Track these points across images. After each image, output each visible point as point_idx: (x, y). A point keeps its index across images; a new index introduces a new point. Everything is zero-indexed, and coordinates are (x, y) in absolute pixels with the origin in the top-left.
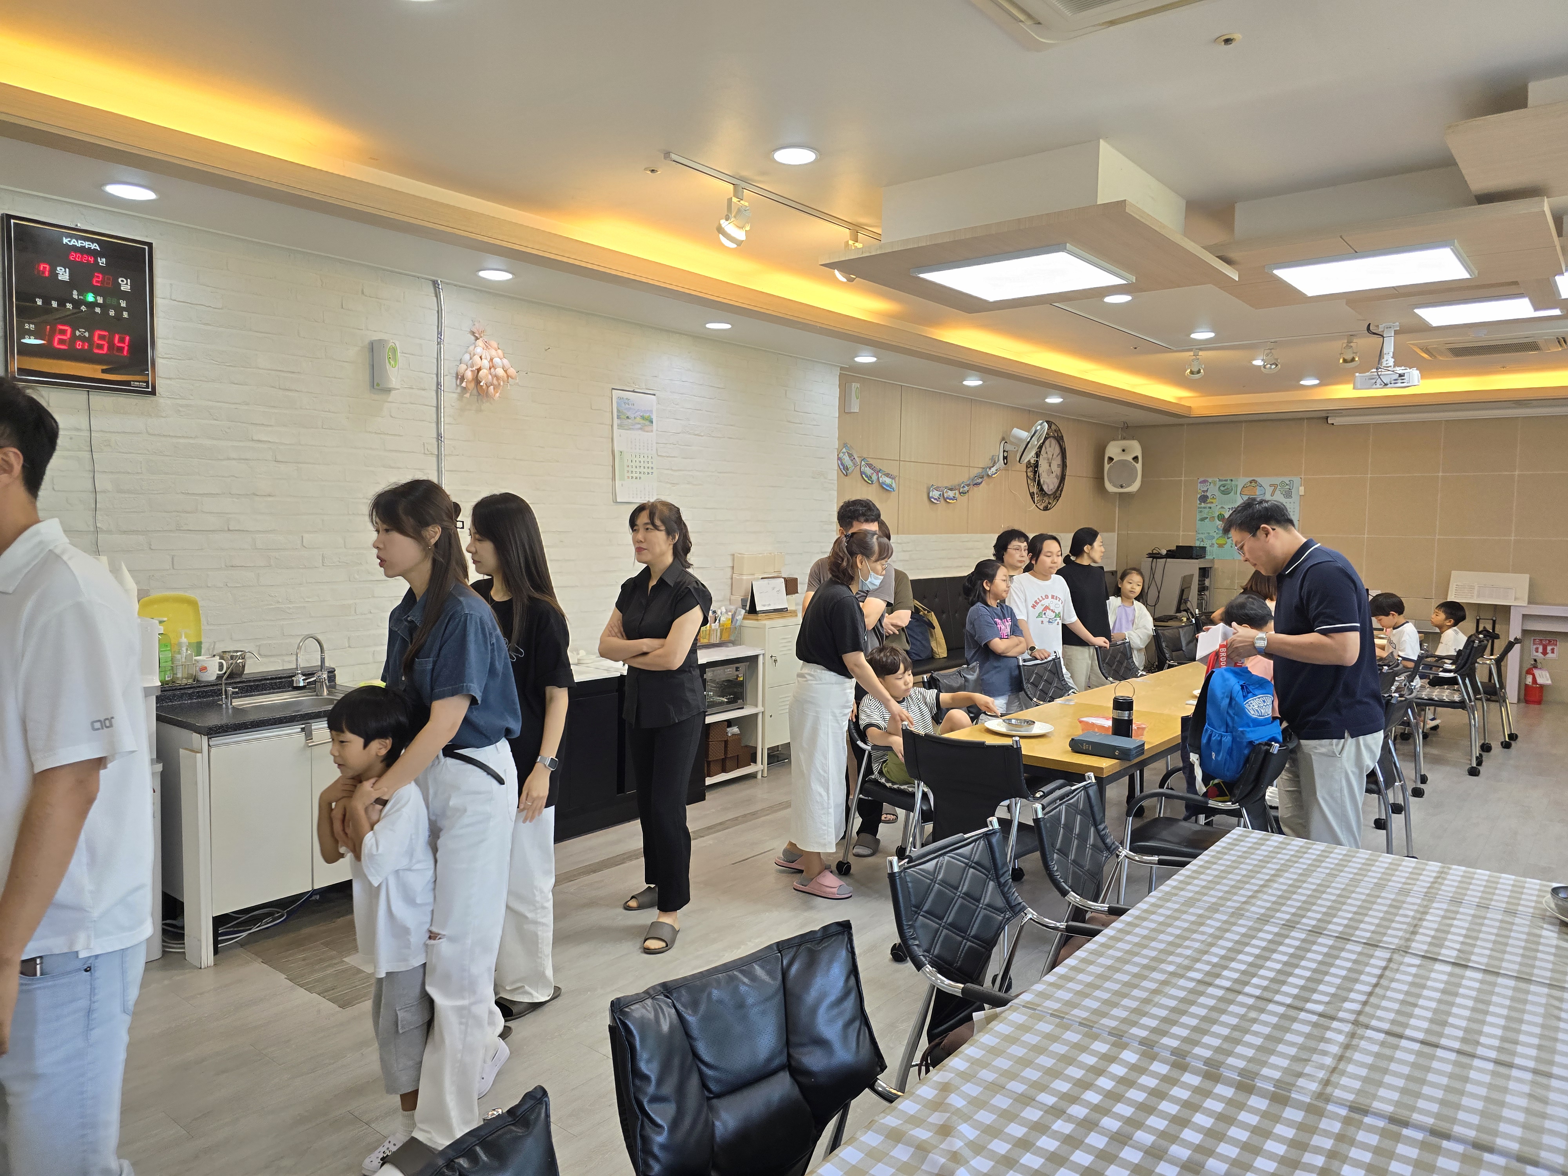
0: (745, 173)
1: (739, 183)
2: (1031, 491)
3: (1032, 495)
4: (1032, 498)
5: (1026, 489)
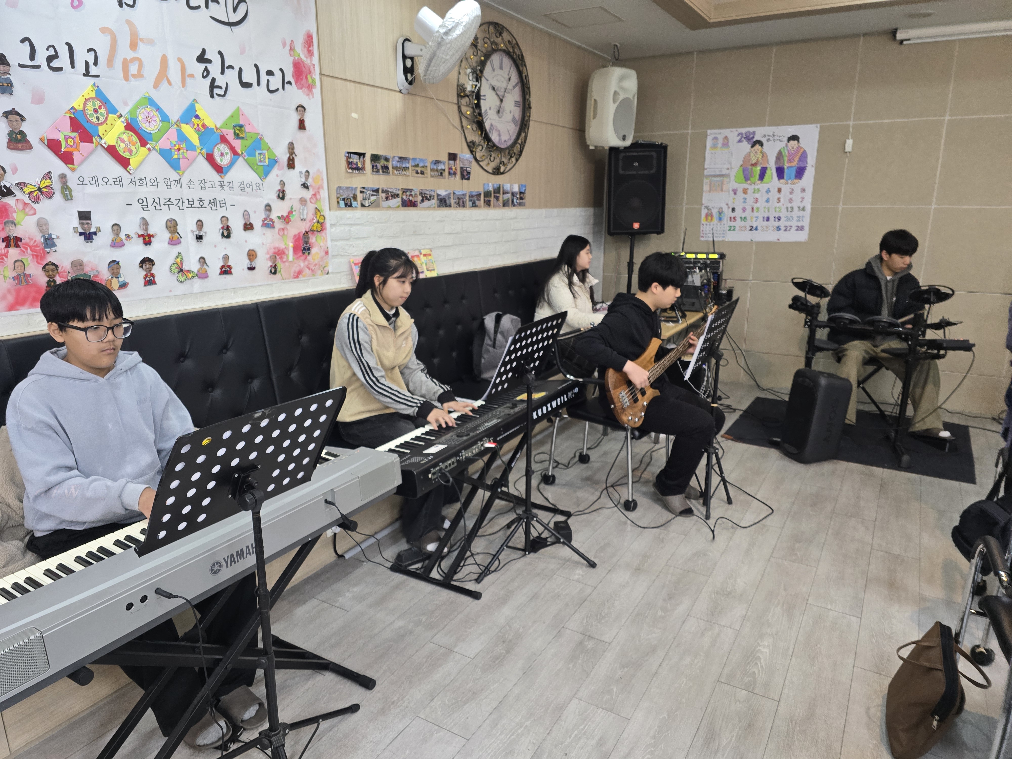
2: (469, 139)
3: (471, 146)
4: (472, 152)
5: (458, 134)
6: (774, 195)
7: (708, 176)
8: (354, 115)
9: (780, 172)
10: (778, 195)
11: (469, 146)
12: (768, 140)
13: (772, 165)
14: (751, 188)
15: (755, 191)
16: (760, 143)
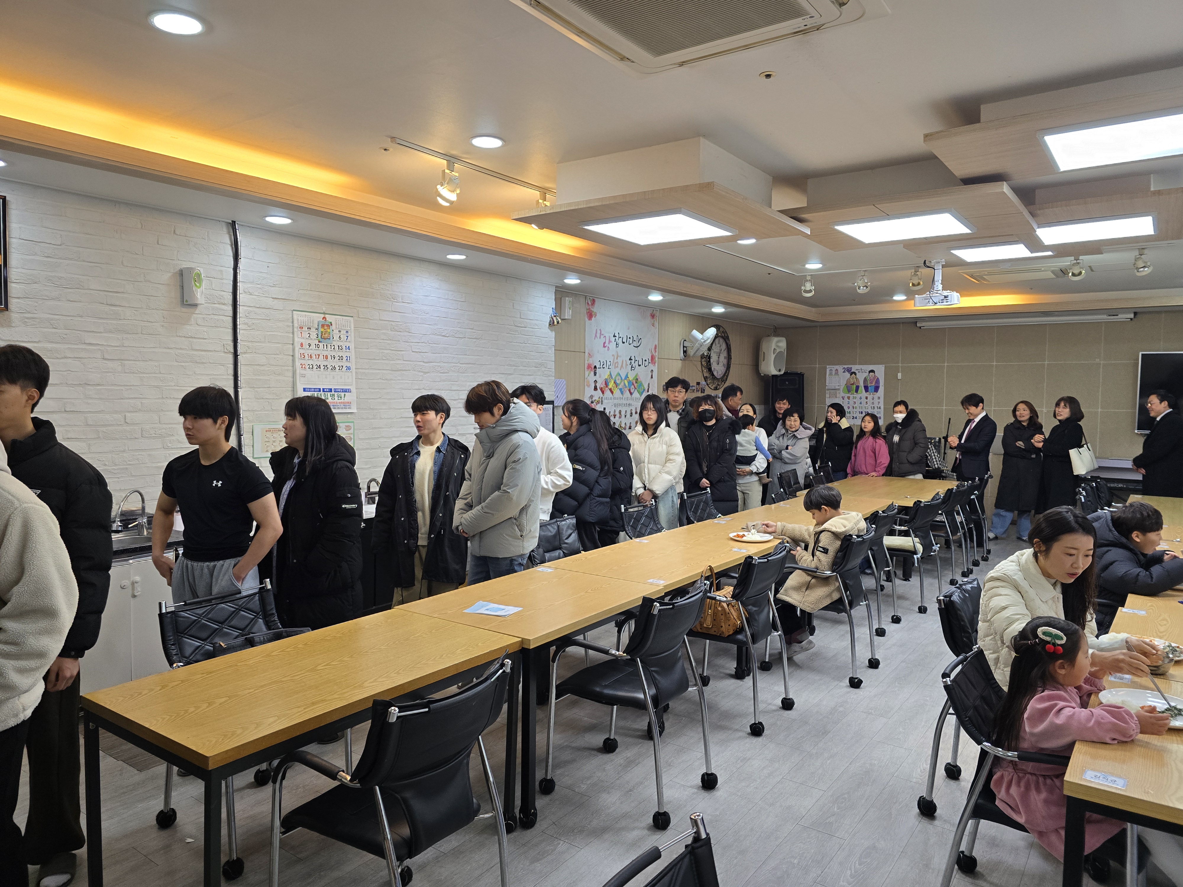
0: (454, 152)
1: (451, 159)
2: (705, 376)
3: (706, 379)
4: (705, 381)
5: (701, 374)
6: (864, 400)
7: (828, 389)
8: (666, 371)
9: (866, 389)
10: (866, 400)
11: (705, 379)
12: (859, 372)
13: (862, 384)
14: (851, 396)
15: (854, 398)
16: (855, 373)
